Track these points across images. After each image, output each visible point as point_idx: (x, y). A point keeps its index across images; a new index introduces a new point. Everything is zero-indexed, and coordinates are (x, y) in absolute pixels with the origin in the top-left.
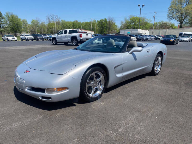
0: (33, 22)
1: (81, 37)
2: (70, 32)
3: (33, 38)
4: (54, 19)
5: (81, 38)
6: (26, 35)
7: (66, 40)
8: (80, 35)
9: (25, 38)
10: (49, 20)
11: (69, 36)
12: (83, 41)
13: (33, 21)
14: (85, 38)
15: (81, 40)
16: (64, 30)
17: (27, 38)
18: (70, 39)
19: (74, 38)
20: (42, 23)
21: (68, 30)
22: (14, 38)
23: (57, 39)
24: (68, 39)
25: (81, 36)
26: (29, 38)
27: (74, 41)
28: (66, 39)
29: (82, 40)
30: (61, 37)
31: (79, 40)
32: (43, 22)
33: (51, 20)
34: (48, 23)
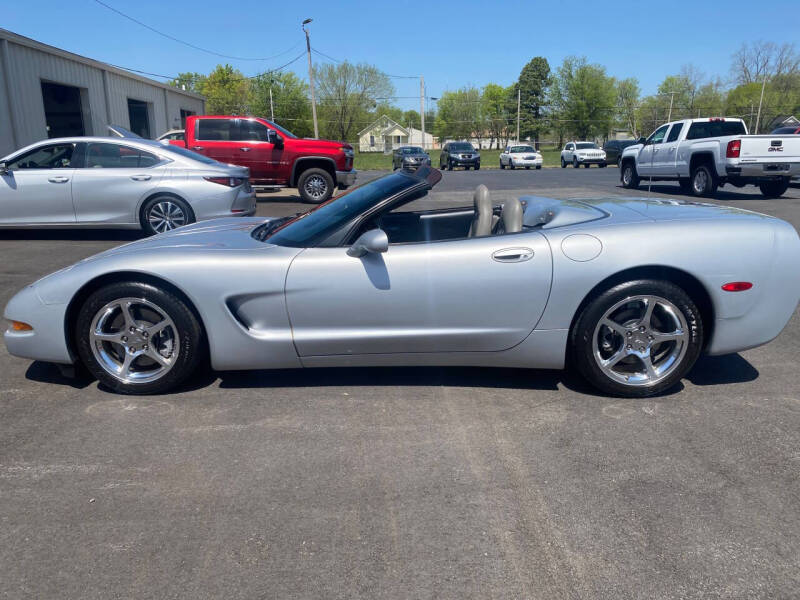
0: (667, 87)
1: (736, 154)
2: (696, 132)
3: (603, 157)
4: (772, 63)
5: (734, 161)
6: (580, 147)
7: (671, 168)
8: (731, 144)
9: (575, 157)
10: (746, 71)
11: (682, 150)
12: (743, 174)
13: (666, 84)
14: (759, 160)
15: (730, 169)
16: (671, 124)
17: (579, 157)
18: (684, 163)
19: (702, 160)
20: (707, 89)
21: (687, 124)
22: (533, 158)
23: (638, 165)
24: (680, 163)
25: (735, 149)
26: (585, 157)
27: (701, 173)
28: (670, 163)
29: (739, 170)
30: (654, 156)
31: (721, 172)
32: (715, 82)
33: (753, 70)
34: (735, 87)
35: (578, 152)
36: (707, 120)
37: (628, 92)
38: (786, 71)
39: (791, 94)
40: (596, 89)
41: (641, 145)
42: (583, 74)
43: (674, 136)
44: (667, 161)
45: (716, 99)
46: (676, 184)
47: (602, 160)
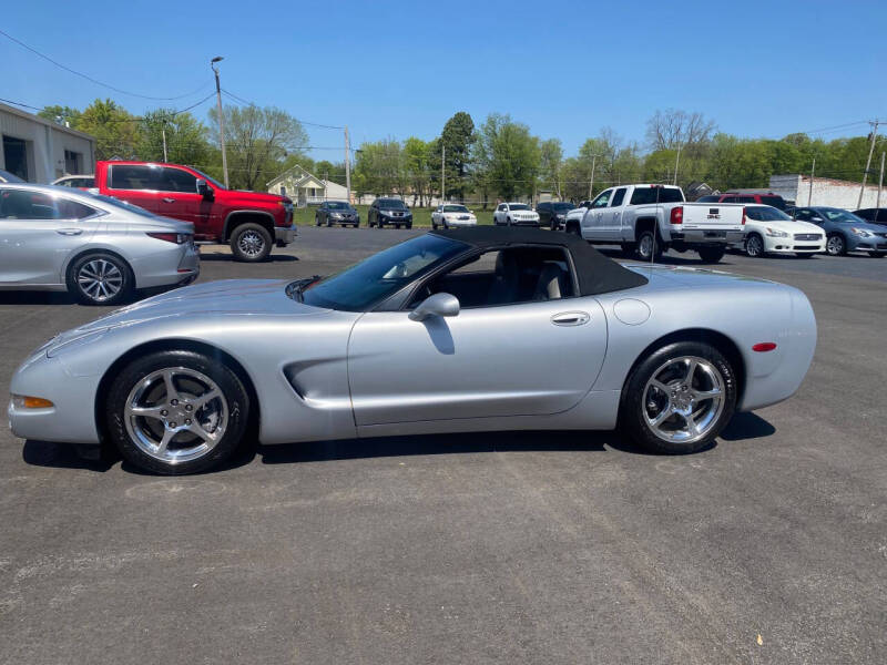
0: (588, 149)
1: (679, 221)
2: (640, 197)
3: (537, 219)
4: (683, 131)
5: (678, 227)
6: (513, 208)
7: (617, 232)
8: (674, 211)
9: (509, 218)
10: (661, 137)
11: (627, 215)
12: (686, 240)
13: (587, 146)
14: (700, 227)
15: (674, 234)
16: (615, 189)
17: (513, 218)
18: (630, 227)
19: (646, 225)
20: (626, 153)
21: (631, 189)
22: (467, 218)
23: (583, 229)
24: (624, 227)
25: (678, 215)
26: (519, 219)
27: (647, 238)
28: (616, 228)
29: (682, 235)
30: (599, 220)
31: (666, 237)
32: (632, 147)
33: (667, 138)
34: (651, 153)
35: (511, 214)
36: (648, 186)
37: (551, 151)
38: (697, 139)
39: (702, 162)
40: (520, 149)
41: (585, 209)
42: (508, 132)
43: (618, 201)
44: (612, 225)
45: (634, 164)
46: (619, 248)
47: (535, 222)
